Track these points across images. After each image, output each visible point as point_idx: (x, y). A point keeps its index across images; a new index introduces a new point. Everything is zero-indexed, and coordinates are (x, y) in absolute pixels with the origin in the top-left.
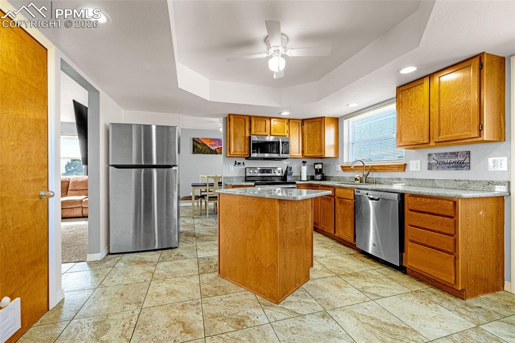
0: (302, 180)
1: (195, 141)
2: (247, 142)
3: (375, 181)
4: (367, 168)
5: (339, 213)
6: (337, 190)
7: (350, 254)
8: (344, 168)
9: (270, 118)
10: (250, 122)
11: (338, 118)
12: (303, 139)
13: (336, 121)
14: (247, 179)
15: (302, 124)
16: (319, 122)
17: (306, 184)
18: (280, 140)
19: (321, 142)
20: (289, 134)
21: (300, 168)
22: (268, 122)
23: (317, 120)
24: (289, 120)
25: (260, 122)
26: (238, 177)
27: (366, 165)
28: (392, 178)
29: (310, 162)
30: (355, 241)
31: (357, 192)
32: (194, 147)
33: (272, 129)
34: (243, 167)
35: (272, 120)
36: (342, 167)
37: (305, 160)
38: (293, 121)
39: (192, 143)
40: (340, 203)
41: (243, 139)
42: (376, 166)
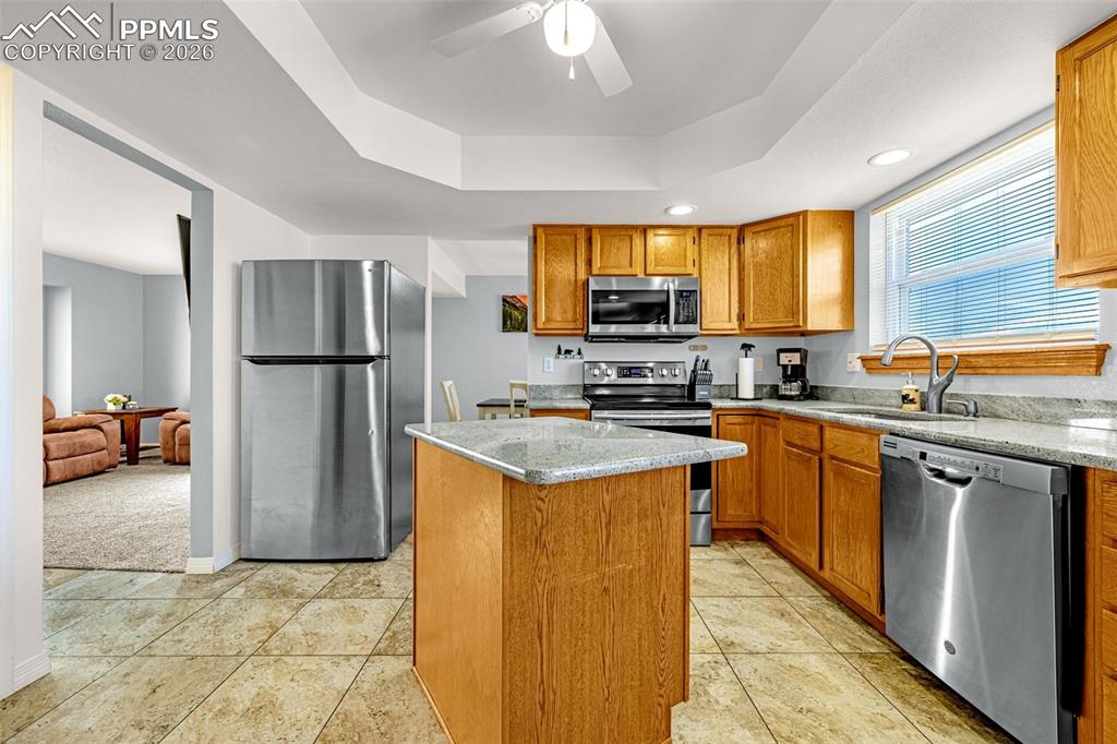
0: (740, 396)
1: (508, 302)
2: (580, 294)
3: (972, 408)
4: (948, 363)
5: (833, 506)
6: (828, 432)
7: (862, 656)
8: (871, 364)
9: (644, 230)
10: (590, 241)
11: (853, 212)
12: (741, 280)
13: (846, 221)
14: (588, 391)
15: (741, 240)
16: (790, 227)
17: (747, 409)
18: (671, 286)
19: (794, 285)
20: (700, 269)
21: (737, 364)
22: (638, 241)
23: (783, 223)
24: (700, 229)
25: (616, 241)
26: (564, 387)
27: (939, 351)
28: (1041, 400)
29: (765, 345)
30: (882, 612)
31: (888, 444)
32: (506, 317)
33: (651, 258)
34: (578, 361)
35: (650, 234)
36: (864, 360)
37: (748, 340)
38: (711, 231)
39: (501, 307)
40: (836, 474)
41: (571, 288)
42: (977, 356)
